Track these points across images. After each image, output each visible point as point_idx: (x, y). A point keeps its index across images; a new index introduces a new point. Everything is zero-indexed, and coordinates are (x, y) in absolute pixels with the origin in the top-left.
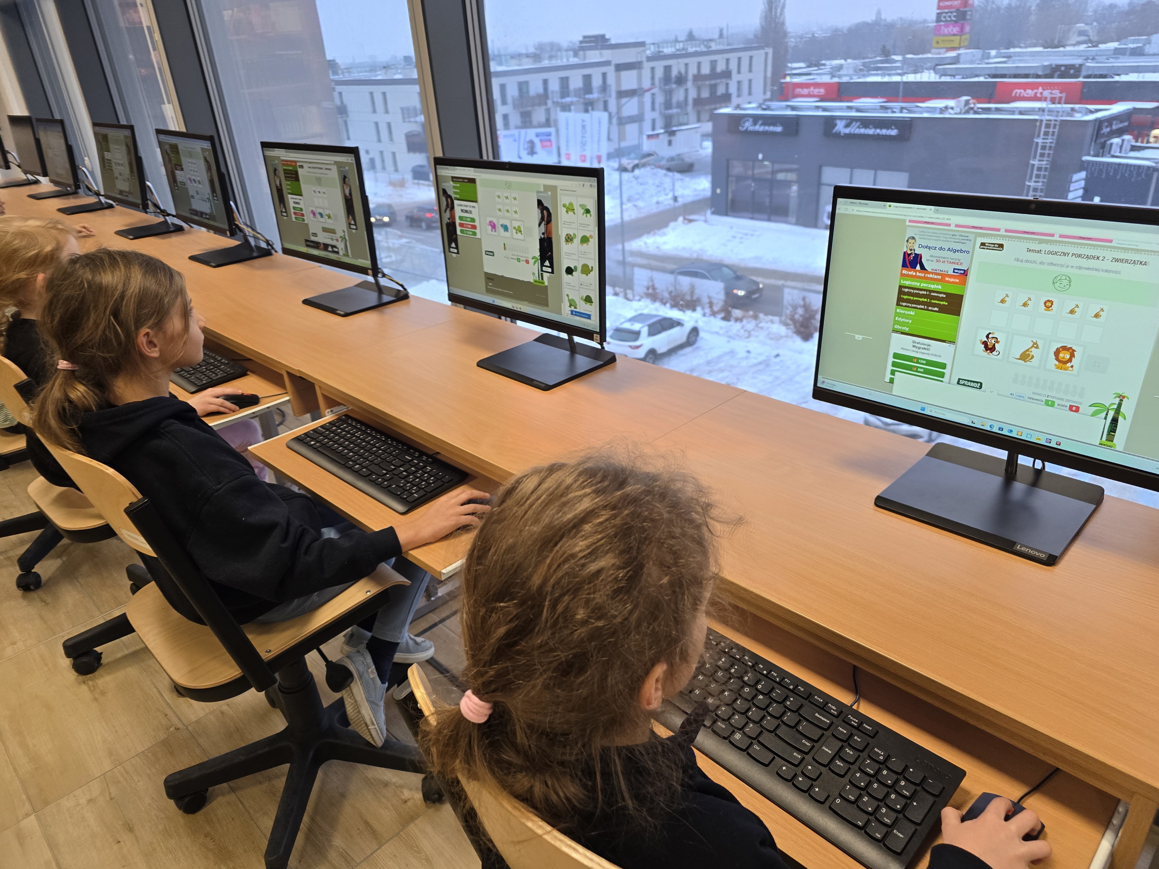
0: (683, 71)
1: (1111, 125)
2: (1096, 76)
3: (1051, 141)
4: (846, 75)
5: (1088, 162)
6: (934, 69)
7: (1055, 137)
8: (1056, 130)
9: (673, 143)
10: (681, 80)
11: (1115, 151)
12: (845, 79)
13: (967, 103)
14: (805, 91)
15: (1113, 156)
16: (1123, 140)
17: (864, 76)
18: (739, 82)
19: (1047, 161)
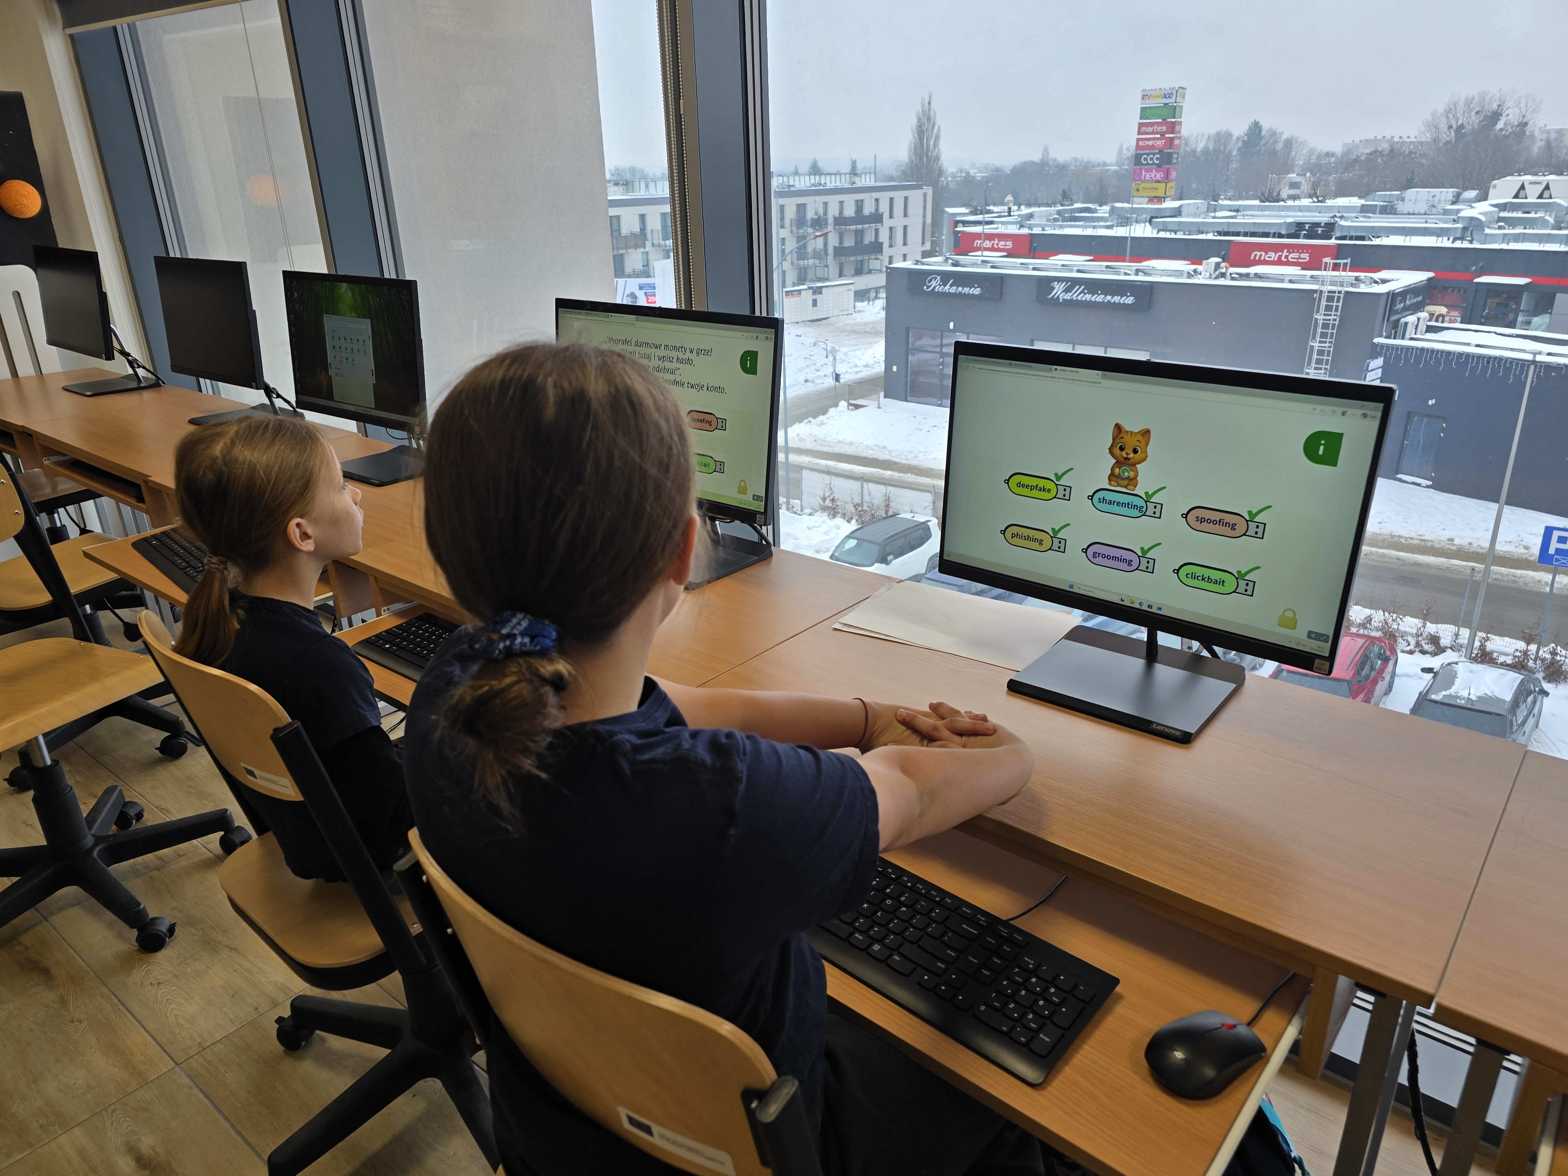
0: (821, 211)
1: (1404, 300)
2: (1351, 238)
3: (1335, 317)
4: (1037, 225)
5: (1382, 346)
6: (1150, 222)
7: (1339, 313)
8: (1340, 304)
9: (819, 303)
10: (819, 223)
11: (1410, 331)
12: (1037, 231)
13: (1217, 266)
14: (987, 244)
15: (1412, 339)
16: (1419, 319)
17: (1061, 227)
18: (891, 229)
19: (1330, 342)
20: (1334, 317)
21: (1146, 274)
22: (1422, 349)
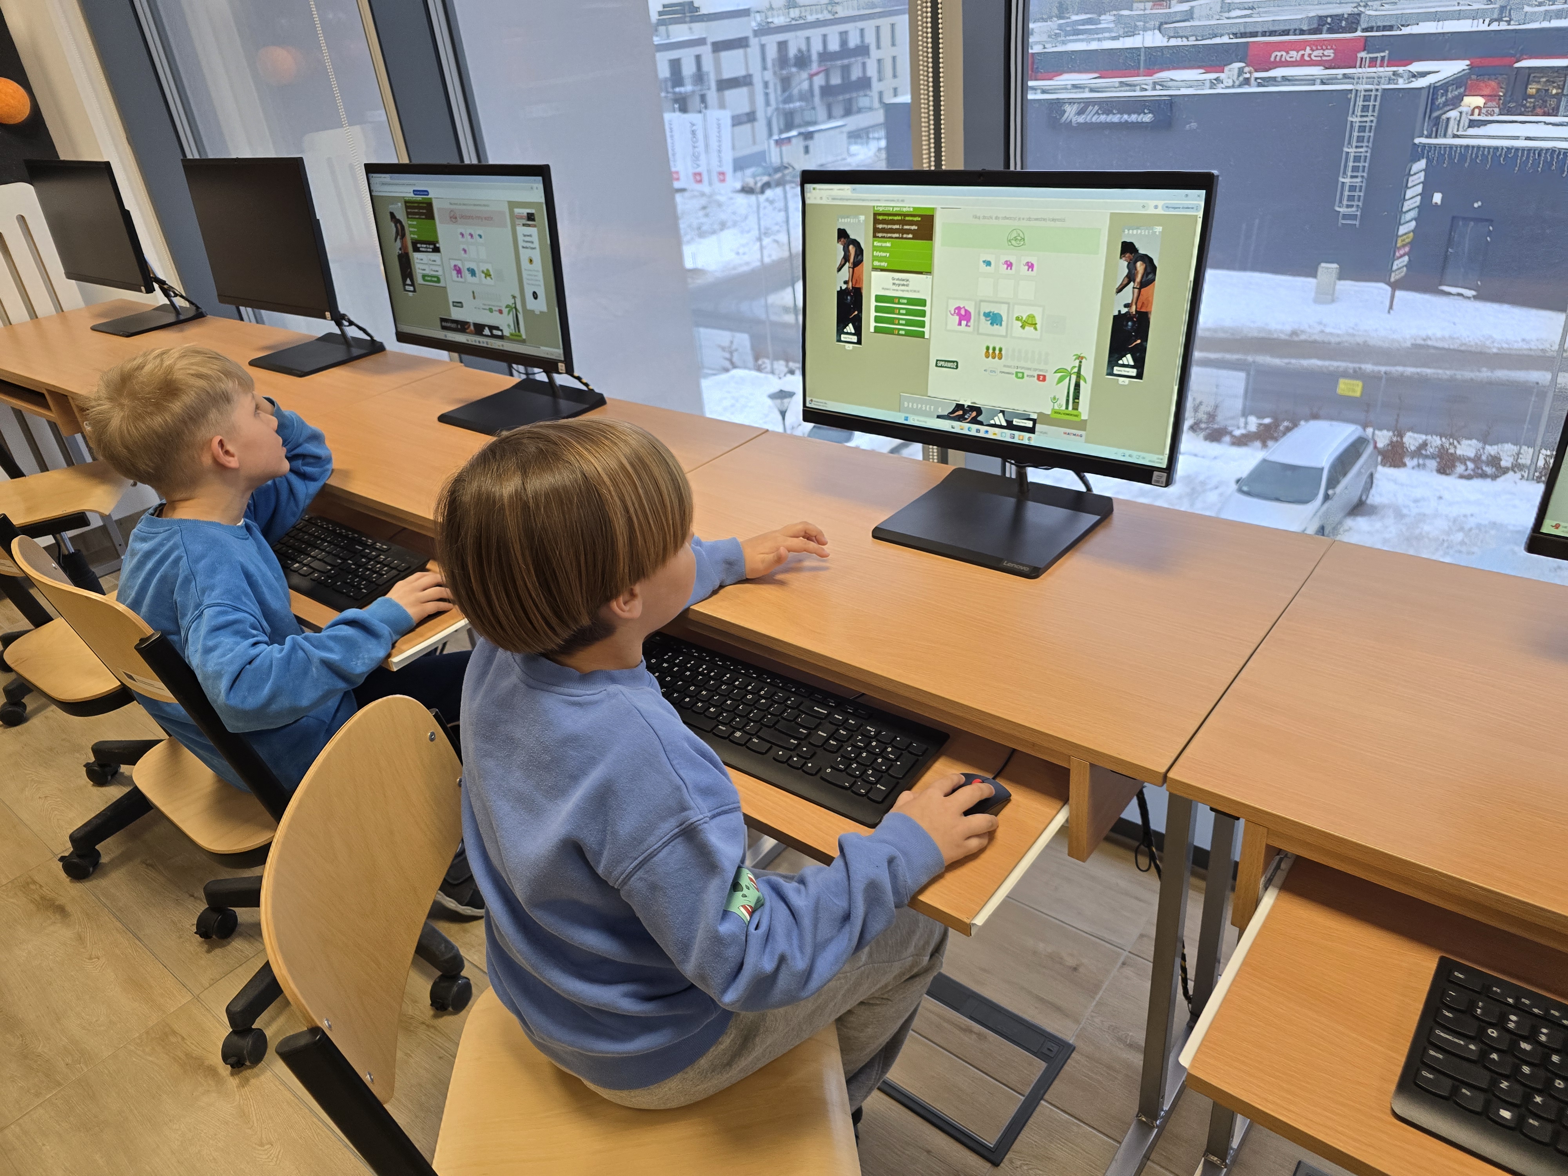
0: (804, 47)
1: (1446, 93)
2: (1378, 29)
5: (1424, 146)
6: (1159, 29)
7: (1376, 114)
8: (1377, 104)
9: (811, 149)
10: (802, 61)
11: (1452, 128)
13: (1241, 71)
15: (1455, 136)
16: (1461, 113)
17: (1064, 43)
18: (879, 61)
19: (1367, 146)
20: (1371, 118)
21: (1164, 87)
22: (1467, 147)
